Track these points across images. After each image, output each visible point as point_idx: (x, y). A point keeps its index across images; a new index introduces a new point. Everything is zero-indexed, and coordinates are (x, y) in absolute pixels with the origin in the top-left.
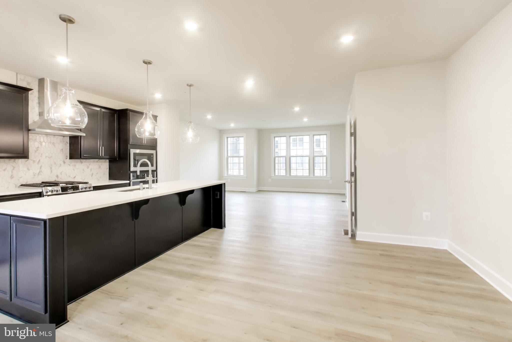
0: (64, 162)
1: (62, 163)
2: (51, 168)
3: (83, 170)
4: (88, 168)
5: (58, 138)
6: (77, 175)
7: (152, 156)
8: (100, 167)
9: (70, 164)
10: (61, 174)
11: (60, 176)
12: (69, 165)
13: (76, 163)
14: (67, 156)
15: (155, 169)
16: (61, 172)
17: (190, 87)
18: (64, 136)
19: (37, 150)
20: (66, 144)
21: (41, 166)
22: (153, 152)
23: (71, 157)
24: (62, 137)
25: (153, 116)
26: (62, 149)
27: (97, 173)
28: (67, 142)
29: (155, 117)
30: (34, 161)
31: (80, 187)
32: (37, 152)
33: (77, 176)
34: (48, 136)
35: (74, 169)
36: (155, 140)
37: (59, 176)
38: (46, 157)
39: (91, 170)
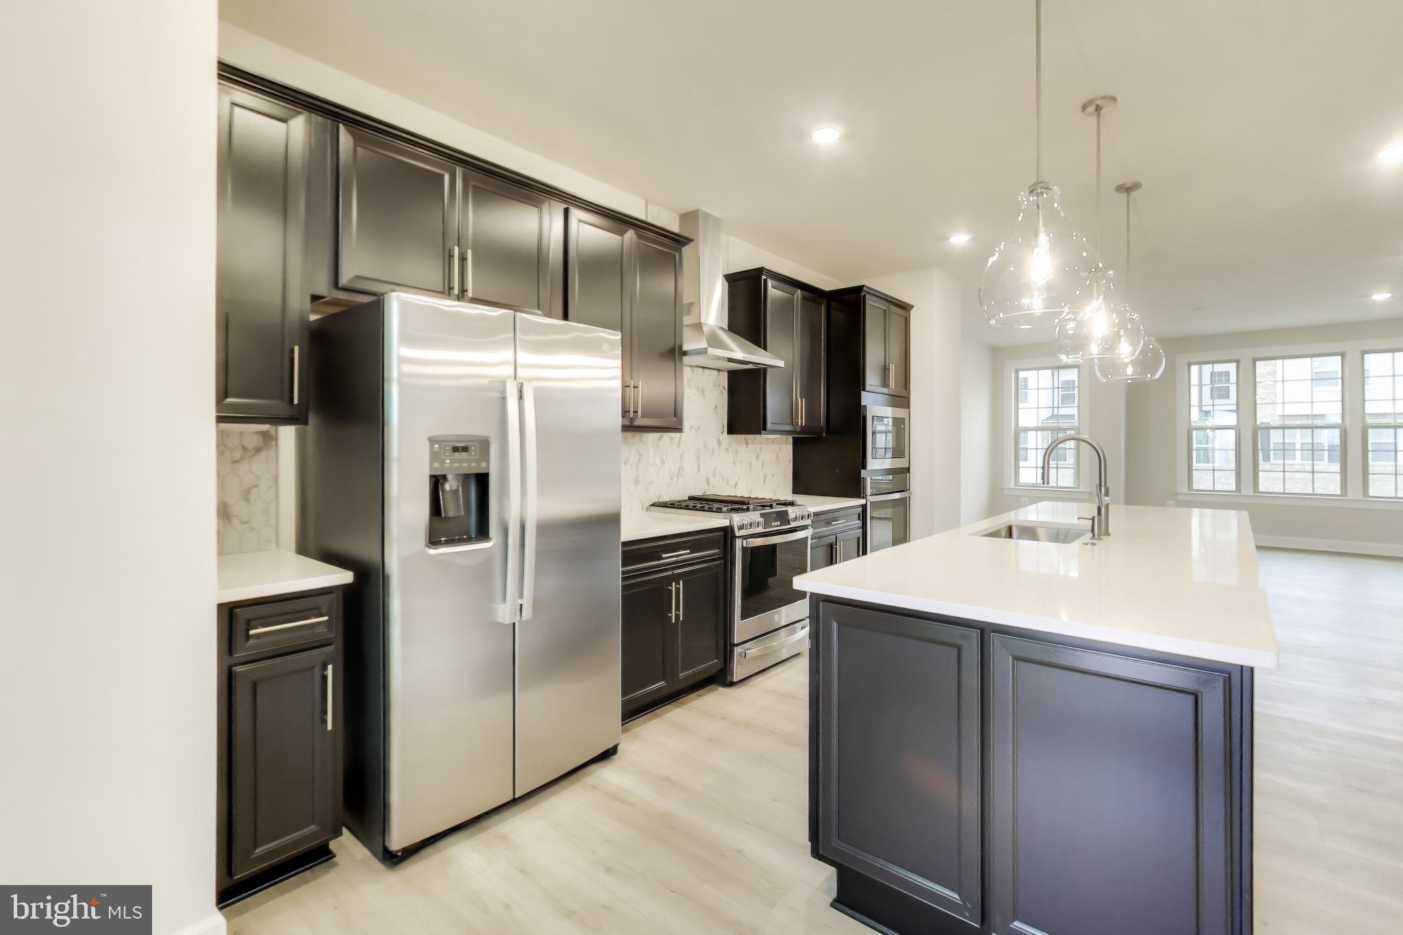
0: (719, 443)
1: (715, 444)
2: (698, 459)
3: (750, 463)
4: (758, 461)
5: (709, 374)
6: (739, 479)
7: (902, 427)
9: (727, 447)
10: (714, 477)
11: (712, 480)
12: (727, 451)
13: (738, 446)
14: (723, 426)
15: (907, 465)
16: (715, 471)
17: (1128, 195)
18: (719, 370)
20: (721, 391)
21: (683, 452)
22: (904, 413)
23: (733, 428)
24: (716, 372)
26: (716, 407)
27: (773, 475)
28: (724, 387)
31: (791, 516)
33: (739, 482)
35: (736, 461)
38: (691, 427)
39: (763, 464)
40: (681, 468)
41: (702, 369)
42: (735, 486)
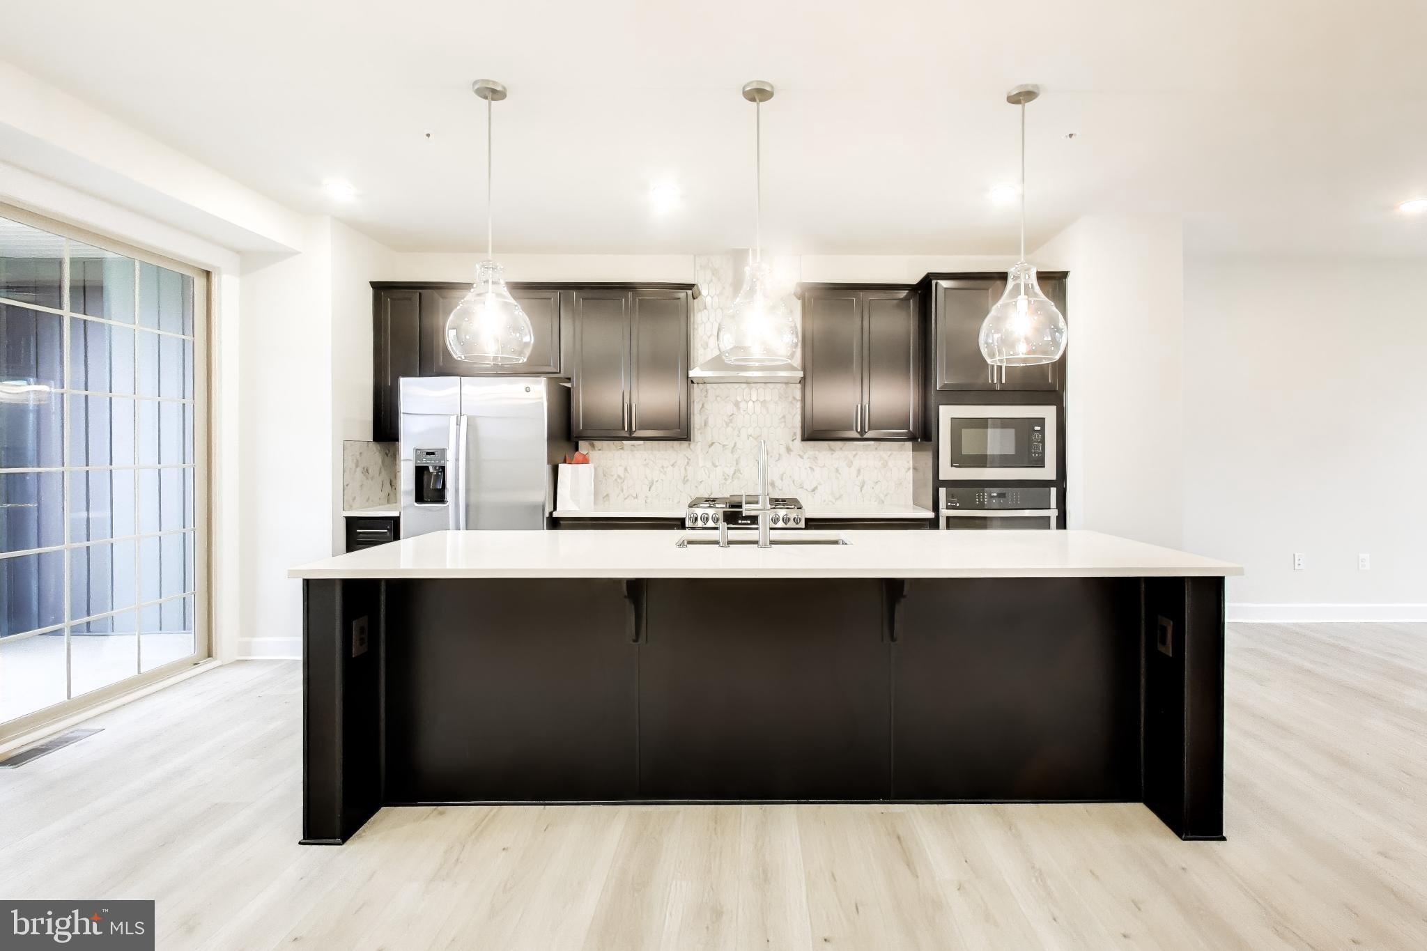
0: (789, 450)
1: (783, 450)
3: (837, 470)
4: (850, 465)
5: (774, 388)
6: (820, 484)
7: (1037, 428)
8: (885, 465)
9: (801, 453)
10: (782, 480)
11: (778, 483)
12: (802, 457)
13: (817, 452)
14: (795, 434)
15: (1053, 477)
16: (783, 475)
18: (787, 383)
19: (731, 421)
20: (791, 402)
21: (739, 458)
22: (1048, 413)
24: (784, 386)
25: (1043, 277)
26: (784, 417)
28: (794, 398)
29: (1054, 282)
30: (724, 446)
32: (730, 424)
33: (819, 487)
34: (753, 385)
35: (814, 467)
36: (1060, 367)
37: (776, 484)
38: (749, 436)
39: (859, 471)
40: (737, 471)
41: (763, 385)
42: (813, 490)
